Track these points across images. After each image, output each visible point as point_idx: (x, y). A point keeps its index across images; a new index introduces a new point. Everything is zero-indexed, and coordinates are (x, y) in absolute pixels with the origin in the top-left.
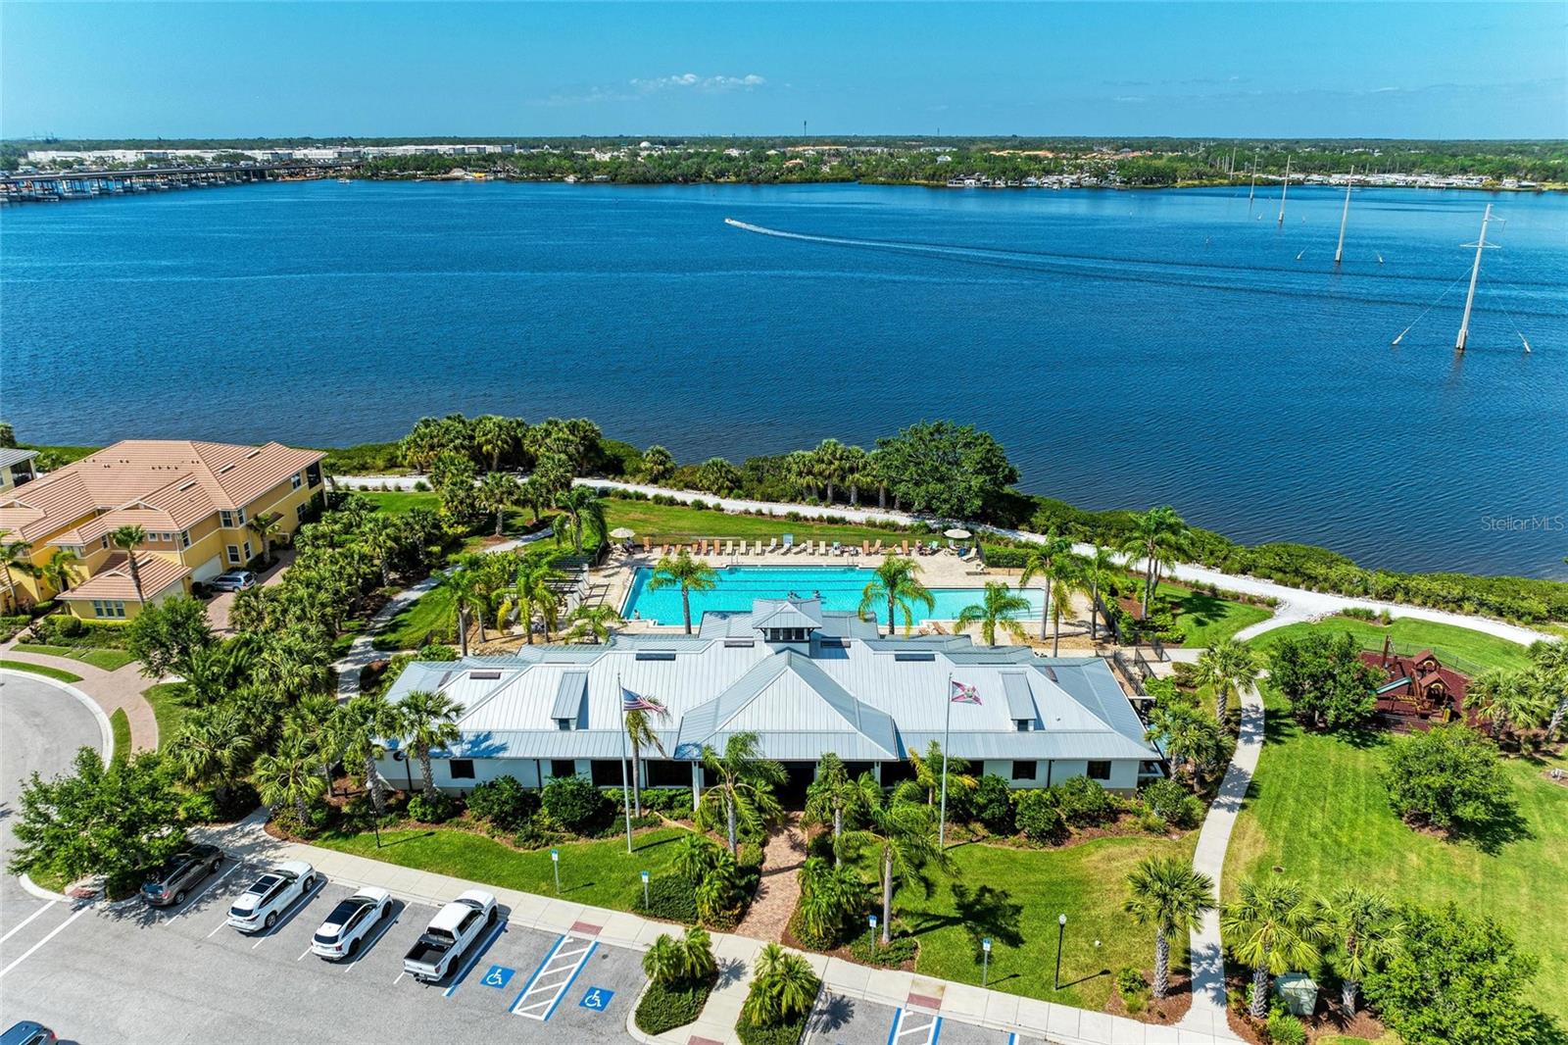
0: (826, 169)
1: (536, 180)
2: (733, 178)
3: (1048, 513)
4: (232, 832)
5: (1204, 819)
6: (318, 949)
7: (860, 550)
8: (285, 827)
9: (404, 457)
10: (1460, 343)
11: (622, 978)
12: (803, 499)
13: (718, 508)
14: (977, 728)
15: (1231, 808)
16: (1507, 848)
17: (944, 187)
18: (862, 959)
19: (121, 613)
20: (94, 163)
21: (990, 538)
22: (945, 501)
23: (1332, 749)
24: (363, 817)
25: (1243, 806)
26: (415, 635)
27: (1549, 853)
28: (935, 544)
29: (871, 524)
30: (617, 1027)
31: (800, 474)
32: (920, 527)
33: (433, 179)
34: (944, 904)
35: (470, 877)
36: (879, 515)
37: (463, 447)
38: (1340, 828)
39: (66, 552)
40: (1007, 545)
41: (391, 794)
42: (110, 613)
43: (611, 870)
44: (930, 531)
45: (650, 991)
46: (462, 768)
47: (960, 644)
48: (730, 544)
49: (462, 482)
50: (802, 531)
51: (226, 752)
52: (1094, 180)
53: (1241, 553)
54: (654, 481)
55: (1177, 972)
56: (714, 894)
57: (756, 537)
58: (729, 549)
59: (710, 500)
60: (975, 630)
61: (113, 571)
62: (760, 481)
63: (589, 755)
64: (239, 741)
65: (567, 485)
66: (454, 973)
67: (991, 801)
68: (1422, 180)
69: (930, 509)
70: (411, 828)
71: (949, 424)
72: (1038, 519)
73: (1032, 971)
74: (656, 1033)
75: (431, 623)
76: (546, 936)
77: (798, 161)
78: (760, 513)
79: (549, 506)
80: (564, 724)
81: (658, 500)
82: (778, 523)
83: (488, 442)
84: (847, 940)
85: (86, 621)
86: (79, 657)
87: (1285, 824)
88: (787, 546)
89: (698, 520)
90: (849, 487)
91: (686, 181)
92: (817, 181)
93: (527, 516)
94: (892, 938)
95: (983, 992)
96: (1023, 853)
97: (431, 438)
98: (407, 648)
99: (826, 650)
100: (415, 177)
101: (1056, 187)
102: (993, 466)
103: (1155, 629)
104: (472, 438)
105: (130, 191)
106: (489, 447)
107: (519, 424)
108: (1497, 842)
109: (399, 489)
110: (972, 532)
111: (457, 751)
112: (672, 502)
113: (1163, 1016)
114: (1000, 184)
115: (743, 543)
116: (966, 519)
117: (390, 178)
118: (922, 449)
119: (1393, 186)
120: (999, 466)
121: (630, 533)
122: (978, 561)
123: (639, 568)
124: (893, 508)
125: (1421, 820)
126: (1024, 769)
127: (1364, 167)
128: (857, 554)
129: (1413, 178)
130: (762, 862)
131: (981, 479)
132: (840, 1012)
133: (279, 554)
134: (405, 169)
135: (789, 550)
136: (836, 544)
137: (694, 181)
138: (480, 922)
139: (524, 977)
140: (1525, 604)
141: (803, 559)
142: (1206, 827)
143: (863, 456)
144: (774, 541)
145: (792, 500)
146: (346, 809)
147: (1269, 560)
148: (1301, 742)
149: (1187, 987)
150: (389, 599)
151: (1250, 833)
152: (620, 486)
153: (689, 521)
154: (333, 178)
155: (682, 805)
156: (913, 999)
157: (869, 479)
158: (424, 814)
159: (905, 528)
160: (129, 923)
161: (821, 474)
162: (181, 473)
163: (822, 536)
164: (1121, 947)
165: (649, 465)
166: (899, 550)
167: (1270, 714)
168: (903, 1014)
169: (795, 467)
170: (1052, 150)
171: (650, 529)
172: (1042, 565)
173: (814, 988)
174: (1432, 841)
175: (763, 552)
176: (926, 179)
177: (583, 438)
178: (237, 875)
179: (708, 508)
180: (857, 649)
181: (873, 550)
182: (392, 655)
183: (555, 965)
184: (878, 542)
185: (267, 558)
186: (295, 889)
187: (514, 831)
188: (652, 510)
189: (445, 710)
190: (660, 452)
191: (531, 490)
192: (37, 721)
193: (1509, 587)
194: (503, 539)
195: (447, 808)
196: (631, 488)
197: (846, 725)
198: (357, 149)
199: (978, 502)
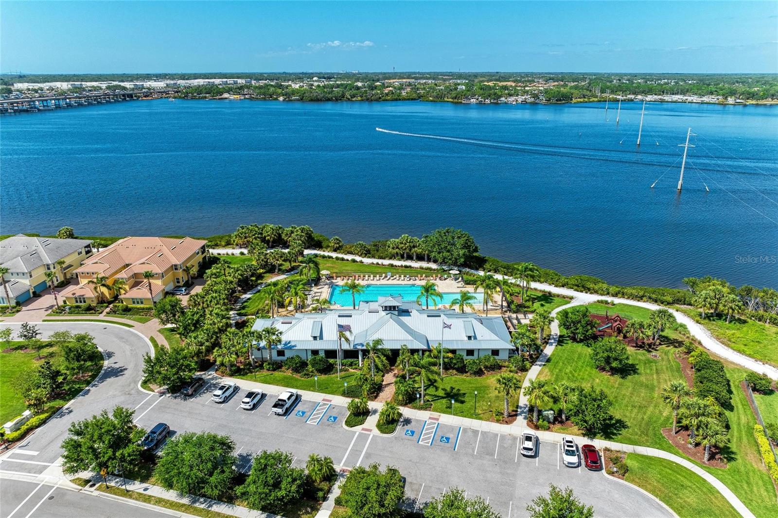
0: (404, 93)
1: (264, 99)
2: (359, 98)
3: (491, 264)
4: (205, 374)
5: (530, 369)
6: (243, 406)
7: (417, 278)
8: (223, 372)
9: (234, 241)
10: (679, 187)
11: (340, 413)
12: (395, 258)
13: (361, 262)
14: (454, 339)
15: (540, 366)
16: (630, 377)
17: (461, 103)
18: (415, 408)
19: (142, 303)
20: (48, 90)
21: (467, 273)
22: (450, 259)
23: (580, 348)
24: (249, 369)
25: (544, 365)
26: (252, 310)
27: (643, 379)
28: (446, 276)
29: (421, 268)
30: (340, 426)
31: (393, 248)
32: (440, 269)
33: (214, 99)
34: (441, 393)
35: (287, 386)
36: (424, 264)
37: (258, 238)
38: (575, 372)
39: (120, 280)
40: (474, 276)
41: (256, 362)
42: (138, 303)
43: (333, 384)
44: (445, 271)
45: (349, 416)
46: (281, 353)
47: (451, 312)
48: (367, 276)
49: (263, 253)
50: (395, 271)
51: (203, 347)
52: (533, 99)
53: (563, 279)
54: (335, 250)
55: (513, 411)
56: (368, 389)
57: (377, 273)
58: (367, 278)
59: (358, 258)
60: (457, 308)
61: (138, 287)
62: (377, 251)
63: (324, 348)
64: (207, 344)
65: (302, 254)
66: (287, 412)
67: (458, 362)
68: (690, 99)
69: (444, 262)
70: (265, 373)
71: (452, 229)
72: (487, 266)
73: (468, 411)
74: (351, 427)
75: (257, 306)
76: (315, 403)
77: (391, 89)
78: (378, 264)
79: (295, 262)
80: (315, 338)
81: (337, 258)
82: (385, 268)
83: (268, 235)
84: (410, 403)
85: (130, 306)
86: (130, 319)
87: (557, 370)
88: (389, 277)
89: (354, 266)
90: (413, 253)
91: (337, 100)
92: (400, 100)
93: (287, 265)
94: (424, 402)
95: (453, 416)
96: (468, 379)
97: (245, 233)
98: (250, 315)
99: (403, 314)
100: (206, 97)
101: (514, 103)
102: (468, 246)
103: (525, 307)
104: (261, 234)
105: (69, 106)
106: (269, 237)
107: (280, 228)
108: (627, 376)
109: (233, 254)
110: (460, 271)
111: (280, 347)
112: (343, 259)
113: (507, 422)
114: (488, 101)
115: (372, 276)
116: (459, 266)
117: (193, 98)
118: (440, 239)
119: (676, 102)
120: (471, 246)
121: (328, 272)
122: (462, 283)
123: (333, 286)
124: (430, 262)
125: (603, 369)
126: (470, 352)
127: (663, 92)
128: (416, 280)
129: (686, 98)
130: (383, 381)
131: (463, 251)
132: (407, 421)
133: (194, 281)
134: (201, 94)
135: (390, 278)
136: (408, 276)
137: (341, 100)
138: (293, 398)
139: (309, 414)
140: (665, 298)
141: (395, 282)
142: (530, 371)
143: (418, 241)
144: (384, 275)
145: (391, 258)
146: (242, 367)
147: (573, 282)
148: (570, 345)
149: (516, 415)
150: (239, 298)
151: (545, 373)
152: (321, 253)
153: (350, 267)
154: (166, 98)
155: (356, 365)
156: (430, 418)
157: (420, 250)
158: (269, 368)
159: (434, 270)
160: (178, 400)
161: (402, 248)
162: (156, 250)
163: (402, 273)
164: (497, 405)
165: (333, 244)
166: (432, 278)
167: (561, 336)
168: (427, 422)
169: (391, 246)
170: (514, 81)
171: (335, 271)
172: (482, 284)
173: (400, 415)
174: (606, 376)
175: (380, 279)
176: (453, 99)
177: (306, 234)
178: (210, 387)
179: (357, 262)
180: (414, 313)
181: (422, 278)
182: (245, 318)
183: (318, 410)
184: (424, 275)
185: (190, 282)
186: (231, 390)
187: (299, 373)
188: (335, 263)
189: (277, 333)
190: (337, 239)
191: (289, 255)
192: (124, 340)
193: (661, 292)
194: (278, 274)
195: (277, 366)
196: (326, 254)
197: (410, 338)
198: (175, 82)
199: (462, 260)
